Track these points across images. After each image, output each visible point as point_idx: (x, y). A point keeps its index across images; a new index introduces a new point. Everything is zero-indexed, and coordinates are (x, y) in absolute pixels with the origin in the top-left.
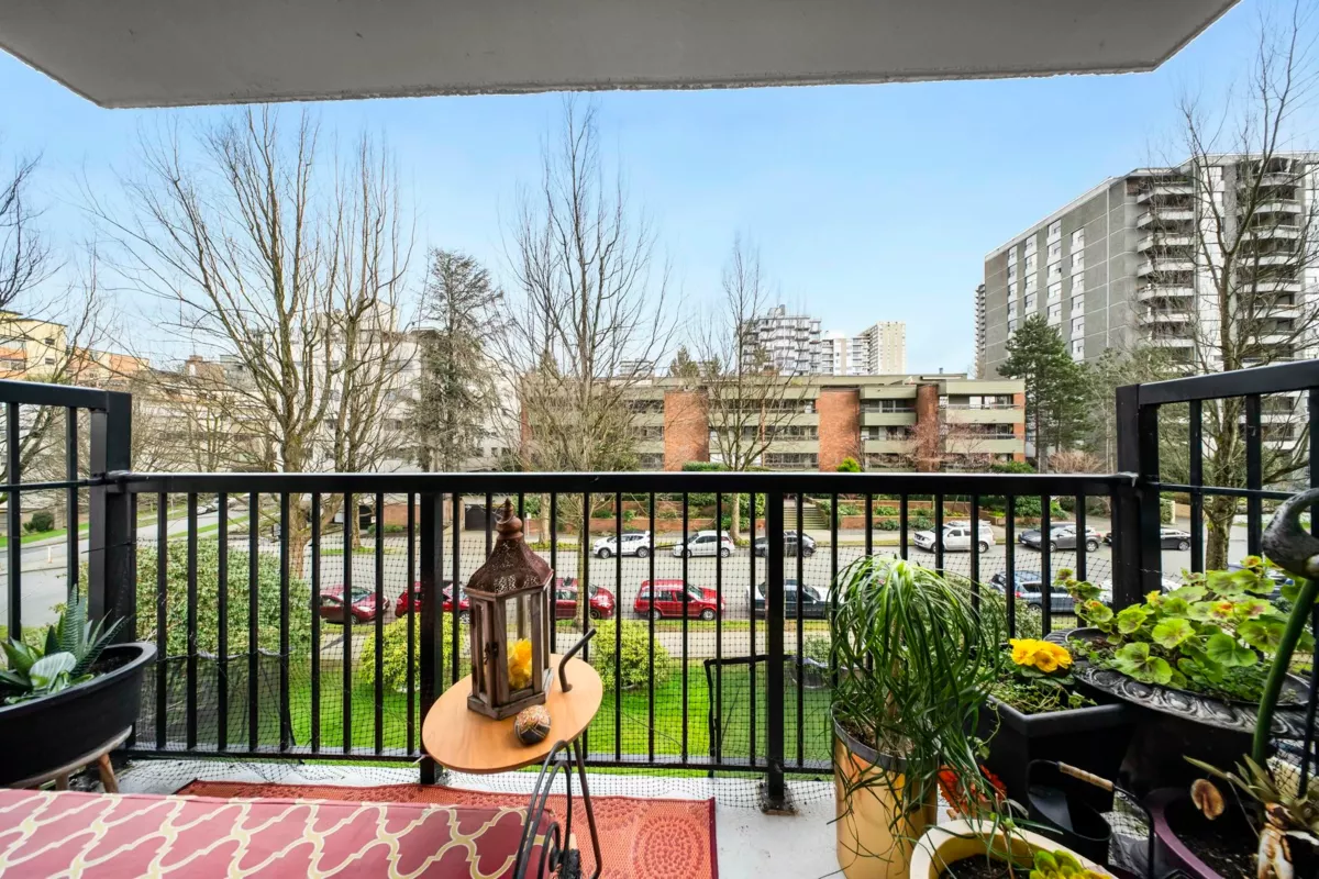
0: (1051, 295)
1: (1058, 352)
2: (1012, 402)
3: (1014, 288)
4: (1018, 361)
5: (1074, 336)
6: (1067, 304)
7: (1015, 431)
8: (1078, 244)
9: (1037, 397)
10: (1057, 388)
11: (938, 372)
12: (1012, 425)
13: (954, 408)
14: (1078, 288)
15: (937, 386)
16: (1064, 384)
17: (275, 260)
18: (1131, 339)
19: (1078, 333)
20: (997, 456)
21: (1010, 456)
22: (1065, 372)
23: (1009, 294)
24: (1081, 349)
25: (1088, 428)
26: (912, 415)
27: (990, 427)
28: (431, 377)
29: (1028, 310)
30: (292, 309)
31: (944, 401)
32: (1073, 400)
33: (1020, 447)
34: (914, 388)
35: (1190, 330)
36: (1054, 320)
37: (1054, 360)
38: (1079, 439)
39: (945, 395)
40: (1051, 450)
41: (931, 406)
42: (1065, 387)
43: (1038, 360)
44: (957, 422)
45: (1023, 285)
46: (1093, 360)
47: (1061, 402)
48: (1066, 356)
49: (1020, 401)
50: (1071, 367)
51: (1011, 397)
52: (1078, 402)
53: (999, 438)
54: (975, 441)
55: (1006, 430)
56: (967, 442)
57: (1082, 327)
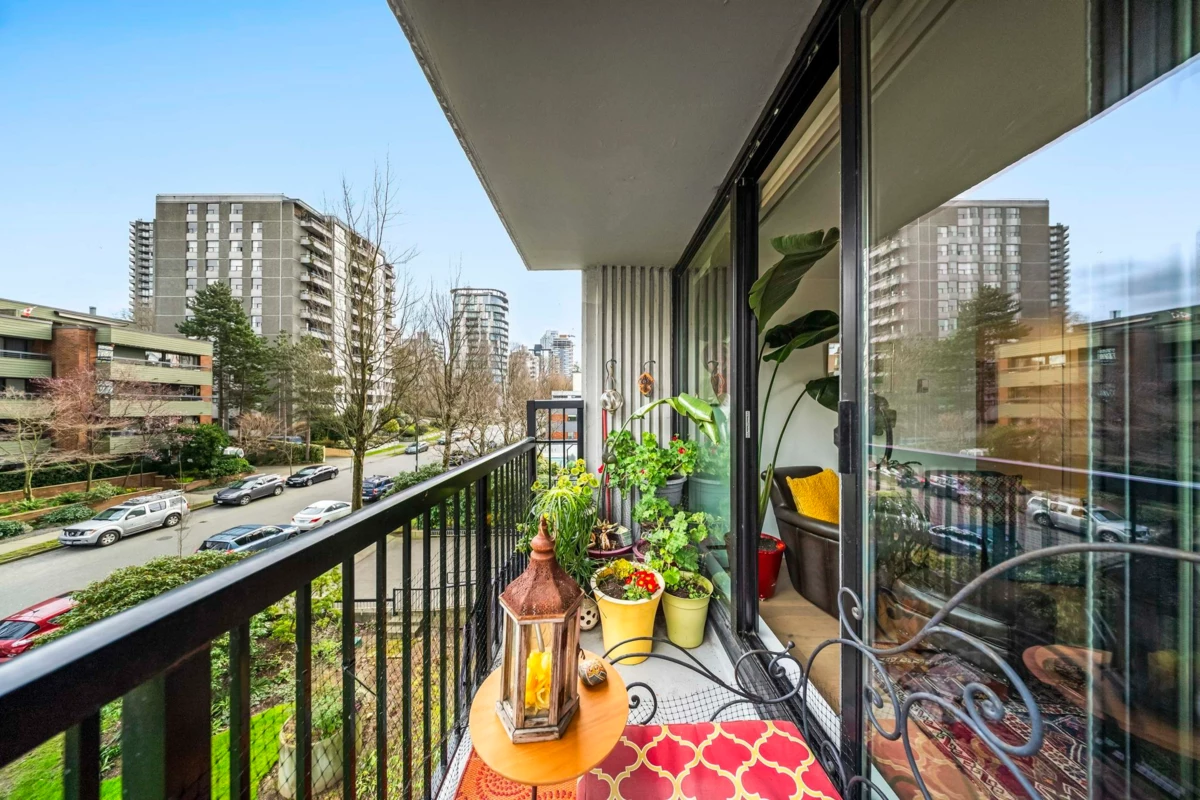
0: (233, 268)
1: (241, 323)
2: (199, 363)
3: (193, 245)
4: (201, 322)
5: (253, 312)
6: (248, 284)
7: (202, 393)
8: (256, 234)
9: (222, 361)
10: (240, 355)
11: (88, 312)
12: (199, 387)
13: (122, 362)
14: (256, 272)
15: (94, 331)
16: (247, 353)
18: (296, 327)
19: (256, 311)
20: (182, 419)
21: (196, 418)
22: (248, 342)
23: (188, 249)
24: (260, 325)
25: (267, 393)
26: (46, 365)
27: (175, 387)
29: (209, 274)
31: (105, 352)
32: (255, 368)
33: (207, 409)
34: (48, 326)
35: (328, 328)
36: (236, 292)
37: (238, 329)
38: (258, 402)
39: (110, 344)
40: (233, 412)
41: (82, 356)
42: (248, 356)
43: (223, 326)
44: (130, 379)
45: (204, 247)
46: (271, 336)
47: (245, 368)
48: (248, 327)
49: (207, 363)
50: (253, 340)
51: (197, 358)
52: (260, 370)
53: (184, 399)
54: (157, 403)
55: (193, 391)
56: (147, 404)
57: (260, 307)
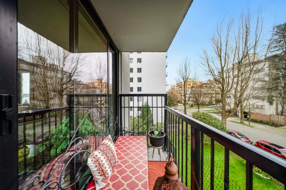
17: (220, 56)
28: (274, 71)
30: (224, 66)
